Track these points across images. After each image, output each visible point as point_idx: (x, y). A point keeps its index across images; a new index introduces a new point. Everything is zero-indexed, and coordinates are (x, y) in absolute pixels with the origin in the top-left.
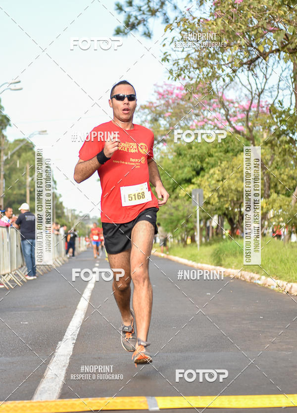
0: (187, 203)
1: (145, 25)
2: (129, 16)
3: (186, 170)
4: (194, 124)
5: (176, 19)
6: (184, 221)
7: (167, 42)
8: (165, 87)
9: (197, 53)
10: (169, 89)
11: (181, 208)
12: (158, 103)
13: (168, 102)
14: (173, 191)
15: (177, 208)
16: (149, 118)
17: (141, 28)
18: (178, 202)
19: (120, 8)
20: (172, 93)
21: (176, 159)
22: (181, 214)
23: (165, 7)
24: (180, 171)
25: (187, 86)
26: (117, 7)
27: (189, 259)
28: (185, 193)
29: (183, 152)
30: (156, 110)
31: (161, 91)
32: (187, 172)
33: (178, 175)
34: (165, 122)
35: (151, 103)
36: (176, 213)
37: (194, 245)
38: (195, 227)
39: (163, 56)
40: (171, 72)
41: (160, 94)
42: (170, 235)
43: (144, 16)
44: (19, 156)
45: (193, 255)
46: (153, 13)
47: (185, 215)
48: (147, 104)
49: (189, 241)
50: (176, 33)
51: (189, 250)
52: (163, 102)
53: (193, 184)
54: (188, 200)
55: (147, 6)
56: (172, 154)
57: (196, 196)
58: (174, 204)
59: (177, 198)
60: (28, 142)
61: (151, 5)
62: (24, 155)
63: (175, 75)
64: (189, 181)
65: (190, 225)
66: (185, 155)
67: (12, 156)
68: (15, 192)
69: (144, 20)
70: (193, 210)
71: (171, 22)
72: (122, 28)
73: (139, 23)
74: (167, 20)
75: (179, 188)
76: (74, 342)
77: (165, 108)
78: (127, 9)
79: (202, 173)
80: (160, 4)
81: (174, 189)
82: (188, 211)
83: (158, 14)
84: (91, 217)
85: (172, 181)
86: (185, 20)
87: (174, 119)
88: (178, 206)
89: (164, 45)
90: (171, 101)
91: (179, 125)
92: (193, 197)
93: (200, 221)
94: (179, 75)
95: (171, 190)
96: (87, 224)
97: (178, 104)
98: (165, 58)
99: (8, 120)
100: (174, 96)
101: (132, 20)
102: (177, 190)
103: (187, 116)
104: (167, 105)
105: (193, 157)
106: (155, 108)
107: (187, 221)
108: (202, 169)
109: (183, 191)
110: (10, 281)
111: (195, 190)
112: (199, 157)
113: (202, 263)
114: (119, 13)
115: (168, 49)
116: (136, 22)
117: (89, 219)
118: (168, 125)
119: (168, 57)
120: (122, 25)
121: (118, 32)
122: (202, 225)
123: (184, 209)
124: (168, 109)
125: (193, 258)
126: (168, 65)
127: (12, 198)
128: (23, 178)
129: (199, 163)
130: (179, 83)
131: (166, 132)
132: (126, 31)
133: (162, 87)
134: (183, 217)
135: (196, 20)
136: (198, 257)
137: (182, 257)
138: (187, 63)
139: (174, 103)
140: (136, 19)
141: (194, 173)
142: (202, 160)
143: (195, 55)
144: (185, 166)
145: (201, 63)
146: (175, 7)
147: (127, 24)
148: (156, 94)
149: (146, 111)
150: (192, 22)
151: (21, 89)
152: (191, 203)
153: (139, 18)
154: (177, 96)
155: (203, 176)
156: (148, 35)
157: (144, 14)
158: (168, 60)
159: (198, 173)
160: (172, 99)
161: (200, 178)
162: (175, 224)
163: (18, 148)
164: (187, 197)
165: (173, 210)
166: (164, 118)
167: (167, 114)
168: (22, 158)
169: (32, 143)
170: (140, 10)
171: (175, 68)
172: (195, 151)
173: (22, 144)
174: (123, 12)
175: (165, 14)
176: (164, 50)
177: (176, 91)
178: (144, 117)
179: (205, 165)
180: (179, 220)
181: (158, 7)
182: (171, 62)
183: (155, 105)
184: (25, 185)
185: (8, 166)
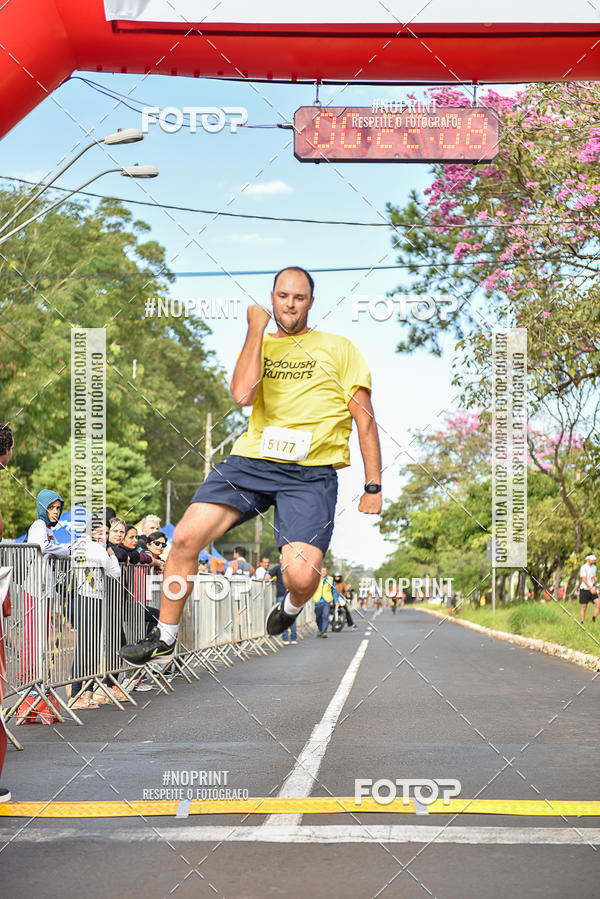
0: (481, 556)
1: (433, 340)
2: (415, 330)
5: (470, 335)
6: (476, 578)
7: (458, 363)
8: (458, 415)
10: (462, 417)
11: (473, 562)
12: (449, 433)
13: (460, 432)
15: (468, 562)
16: (438, 451)
17: (428, 344)
18: (471, 554)
20: (466, 422)
21: (468, 502)
22: (474, 569)
23: (458, 320)
24: (474, 518)
25: (480, 417)
27: (482, 625)
28: (479, 544)
29: (477, 494)
30: (447, 443)
31: (453, 419)
33: (470, 522)
34: (456, 457)
35: (440, 433)
36: (467, 568)
37: (490, 606)
38: (490, 585)
39: (453, 379)
40: (462, 398)
41: (451, 422)
42: (458, 593)
43: (433, 330)
45: (486, 620)
46: (444, 325)
47: (479, 570)
48: (436, 435)
49: (483, 601)
50: (469, 351)
51: (482, 614)
52: (454, 432)
53: (488, 533)
54: (482, 552)
55: (435, 318)
56: (464, 496)
58: (465, 556)
59: (468, 549)
63: (466, 402)
64: (482, 530)
65: (483, 582)
66: (480, 498)
69: (433, 335)
70: (489, 565)
71: (464, 338)
72: (406, 344)
73: (426, 338)
74: (460, 335)
75: (472, 537)
76: (334, 724)
77: (457, 440)
78: (413, 321)
80: (452, 315)
81: (465, 539)
82: (482, 565)
83: (449, 327)
84: (366, 569)
85: (463, 529)
86: (481, 337)
87: (468, 453)
88: (470, 559)
89: (454, 366)
90: (464, 432)
91: (474, 461)
92: (489, 548)
93: (496, 578)
94: (472, 403)
95: (462, 540)
96: (361, 576)
97: (472, 435)
98: (456, 380)
100: (468, 425)
101: (418, 334)
102: (469, 540)
103: (483, 451)
104: (460, 436)
106: (445, 439)
107: (481, 578)
109: (476, 542)
113: (497, 629)
114: (403, 325)
115: (461, 369)
116: (423, 337)
117: (363, 572)
118: (460, 461)
119: (460, 380)
120: (406, 340)
121: (401, 348)
122: (498, 583)
123: (476, 564)
124: (460, 441)
125: (487, 623)
126: (460, 390)
130: (476, 410)
131: (457, 469)
132: (411, 347)
133: (453, 414)
134: (476, 572)
136: (493, 622)
137: (474, 622)
138: (482, 387)
139: (467, 434)
140: (423, 332)
146: (471, 320)
147: (412, 339)
148: (446, 423)
149: (434, 442)
150: (488, 339)
152: (486, 555)
153: (427, 332)
154: (472, 425)
156: (437, 352)
157: (432, 326)
158: (459, 383)
160: (465, 429)
162: (466, 580)
164: (481, 549)
165: (464, 564)
166: (455, 451)
167: (460, 447)
170: (428, 323)
171: (467, 393)
174: (407, 325)
175: (458, 328)
176: (455, 371)
177: (471, 420)
178: (431, 451)
180: (470, 576)
181: (450, 319)
182: (463, 387)
183: (445, 436)
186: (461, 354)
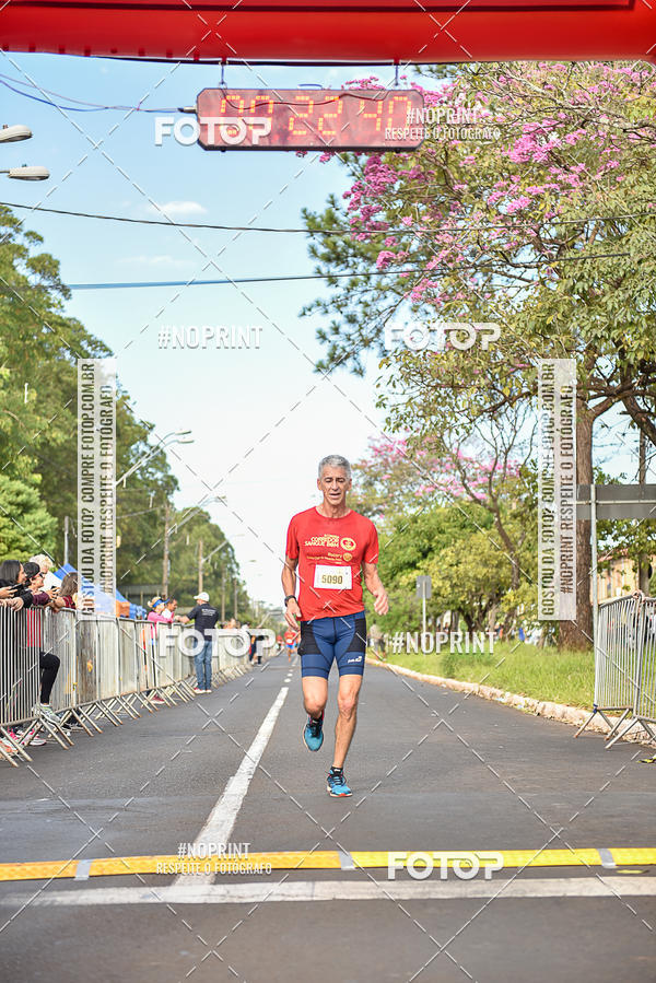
0: (410, 594)
1: (355, 359)
2: (334, 348)
3: (409, 550)
4: (421, 490)
5: (396, 352)
6: (405, 618)
7: (383, 383)
8: (383, 441)
9: (423, 397)
10: (387, 443)
11: (401, 601)
12: (373, 461)
13: (386, 460)
14: (392, 578)
15: (396, 601)
17: (350, 363)
18: (399, 592)
19: (322, 336)
20: (392, 449)
21: (396, 536)
22: (402, 608)
23: (381, 336)
24: (402, 552)
25: (407, 442)
26: (318, 335)
27: (412, 668)
28: (407, 581)
29: (405, 527)
30: (371, 471)
31: (378, 445)
32: (410, 554)
33: (398, 557)
34: (383, 488)
35: (364, 461)
36: (395, 608)
38: (421, 625)
39: (378, 401)
40: (388, 421)
41: (376, 450)
43: (355, 348)
44: (190, 530)
45: (416, 664)
46: (366, 343)
47: (408, 610)
48: (359, 463)
50: (394, 370)
51: (412, 659)
52: (380, 460)
53: (419, 569)
54: (411, 590)
55: (358, 334)
56: (390, 529)
57: (421, 585)
58: (392, 595)
59: (396, 587)
60: (201, 511)
61: (364, 332)
62: (196, 528)
63: (392, 426)
64: (412, 565)
65: (414, 624)
66: (408, 531)
67: (180, 530)
68: (184, 578)
69: (354, 353)
70: (419, 604)
71: (389, 355)
72: (325, 363)
73: (347, 357)
74: (384, 353)
75: (400, 574)
76: (251, 777)
77: (382, 468)
78: (333, 338)
79: (430, 555)
80: (375, 331)
81: (393, 576)
82: (411, 604)
83: (372, 344)
85: (390, 565)
86: (407, 353)
87: (394, 483)
88: (398, 598)
89: (378, 386)
90: (390, 460)
91: (402, 491)
92: (418, 586)
93: (427, 618)
94: (398, 426)
97: (400, 463)
98: (381, 402)
99: (176, 482)
100: (394, 452)
101: (339, 352)
102: (397, 577)
103: (411, 479)
104: (386, 464)
105: (418, 534)
106: (370, 467)
107: (410, 618)
108: (430, 549)
109: (404, 579)
110: (173, 695)
111: (421, 577)
112: (426, 533)
113: (429, 674)
114: (321, 343)
115: (385, 389)
116: (344, 355)
118: (386, 491)
119: (385, 402)
120: (325, 358)
121: (320, 367)
122: (430, 623)
123: (405, 603)
124: (386, 469)
125: (417, 667)
126: (385, 413)
127: (180, 586)
128: (195, 559)
129: (426, 541)
130: (402, 435)
131: (383, 501)
132: (331, 366)
133: (379, 441)
134: (405, 612)
135: (421, 353)
136: (424, 667)
137: (403, 666)
138: (409, 409)
139: (394, 461)
140: (344, 351)
141: (420, 554)
142: (430, 539)
143: (419, 400)
144: (408, 545)
145: (428, 410)
147: (332, 358)
148: (370, 450)
150: (415, 355)
151: (192, 442)
152: (415, 593)
153: (348, 349)
154: (399, 452)
155: (432, 559)
156: (360, 372)
157: (354, 344)
158: (384, 405)
159: (425, 556)
160: (391, 456)
161: (427, 561)
162: (393, 622)
163: (188, 519)
164: (410, 587)
166: (381, 481)
167: (385, 477)
168: (194, 532)
169: (207, 514)
170: (349, 339)
171: (393, 416)
172: (421, 526)
173: (192, 515)
174: (327, 342)
175: (382, 345)
176: (379, 392)
177: (397, 446)
179: (434, 545)
180: (399, 617)
181: (372, 335)
182: (389, 408)
183: (369, 464)
184: (197, 568)
185: (174, 543)
186: (386, 373)
